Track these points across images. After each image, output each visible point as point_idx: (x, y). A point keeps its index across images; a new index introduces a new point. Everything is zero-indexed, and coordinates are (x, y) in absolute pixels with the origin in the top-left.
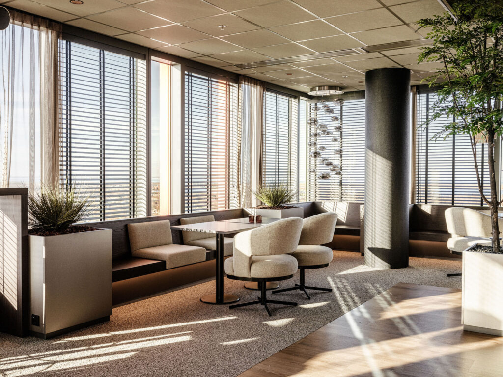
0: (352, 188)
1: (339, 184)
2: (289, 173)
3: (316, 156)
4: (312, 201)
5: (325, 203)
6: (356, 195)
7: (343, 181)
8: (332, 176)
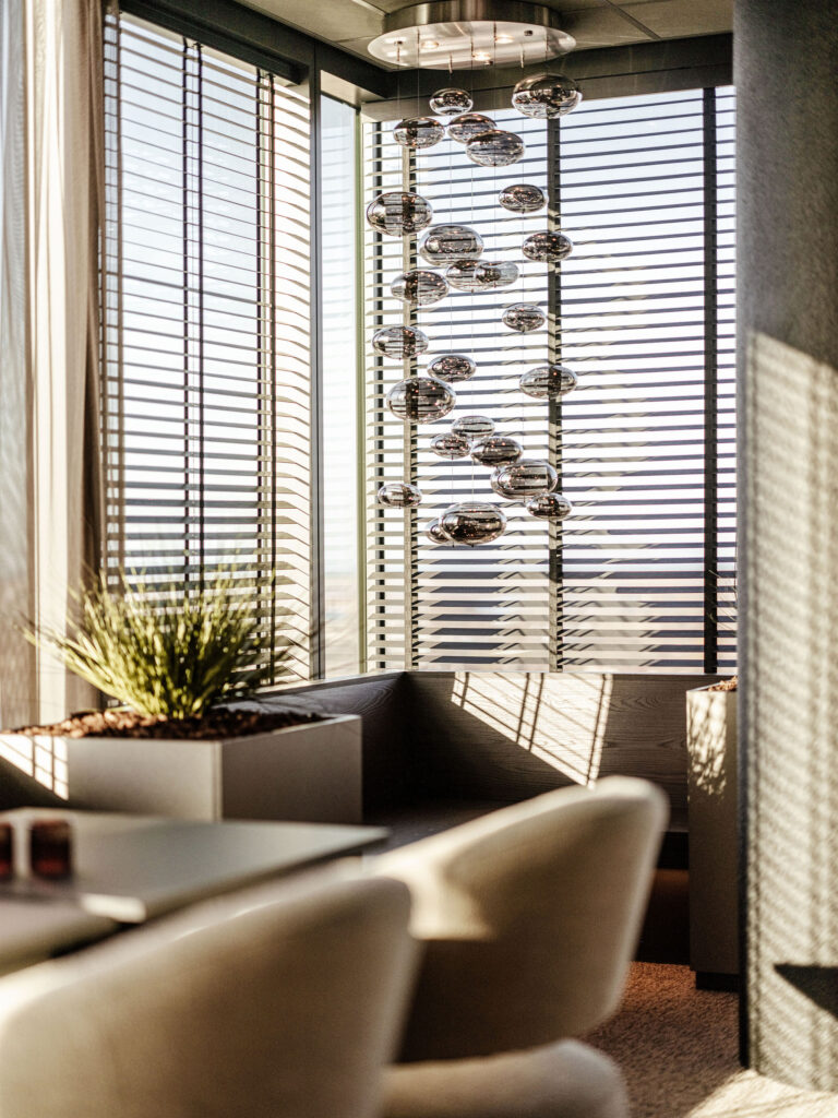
0: (620, 590)
1: (546, 568)
2: (266, 511)
3: (413, 409)
4: (396, 667)
5: (472, 682)
6: (649, 633)
7: (566, 554)
8: (510, 526)
